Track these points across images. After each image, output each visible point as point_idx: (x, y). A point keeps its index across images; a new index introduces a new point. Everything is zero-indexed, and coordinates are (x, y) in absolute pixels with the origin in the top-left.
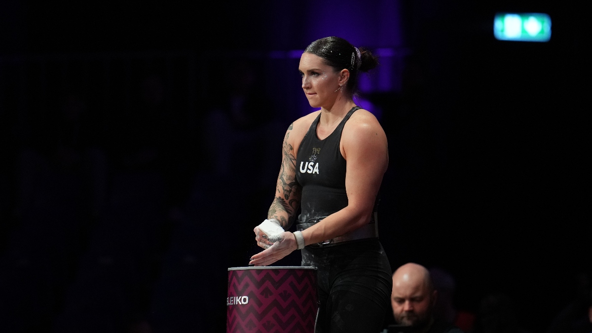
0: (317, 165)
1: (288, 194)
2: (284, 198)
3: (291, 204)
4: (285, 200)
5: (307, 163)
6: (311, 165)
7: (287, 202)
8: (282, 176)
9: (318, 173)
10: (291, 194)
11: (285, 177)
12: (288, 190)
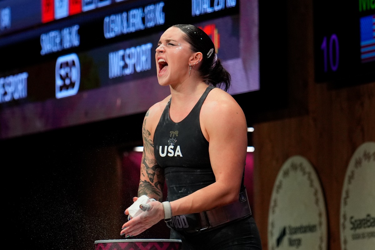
0: (178, 148)
1: (152, 177)
2: (149, 181)
3: (157, 186)
4: (151, 183)
5: (166, 147)
6: (171, 149)
7: (153, 184)
8: (144, 161)
9: (181, 156)
10: (155, 176)
11: (147, 161)
12: (152, 173)
